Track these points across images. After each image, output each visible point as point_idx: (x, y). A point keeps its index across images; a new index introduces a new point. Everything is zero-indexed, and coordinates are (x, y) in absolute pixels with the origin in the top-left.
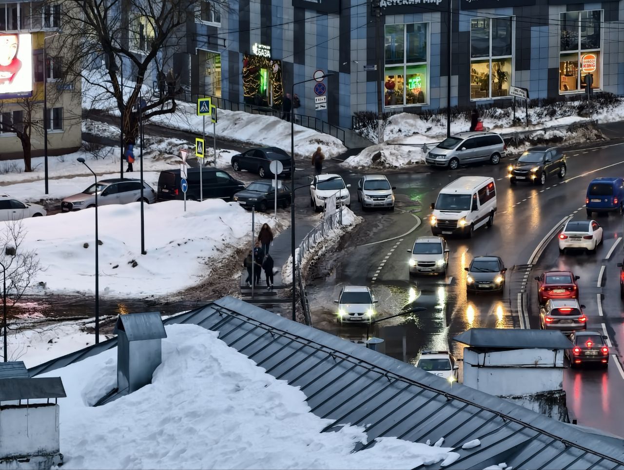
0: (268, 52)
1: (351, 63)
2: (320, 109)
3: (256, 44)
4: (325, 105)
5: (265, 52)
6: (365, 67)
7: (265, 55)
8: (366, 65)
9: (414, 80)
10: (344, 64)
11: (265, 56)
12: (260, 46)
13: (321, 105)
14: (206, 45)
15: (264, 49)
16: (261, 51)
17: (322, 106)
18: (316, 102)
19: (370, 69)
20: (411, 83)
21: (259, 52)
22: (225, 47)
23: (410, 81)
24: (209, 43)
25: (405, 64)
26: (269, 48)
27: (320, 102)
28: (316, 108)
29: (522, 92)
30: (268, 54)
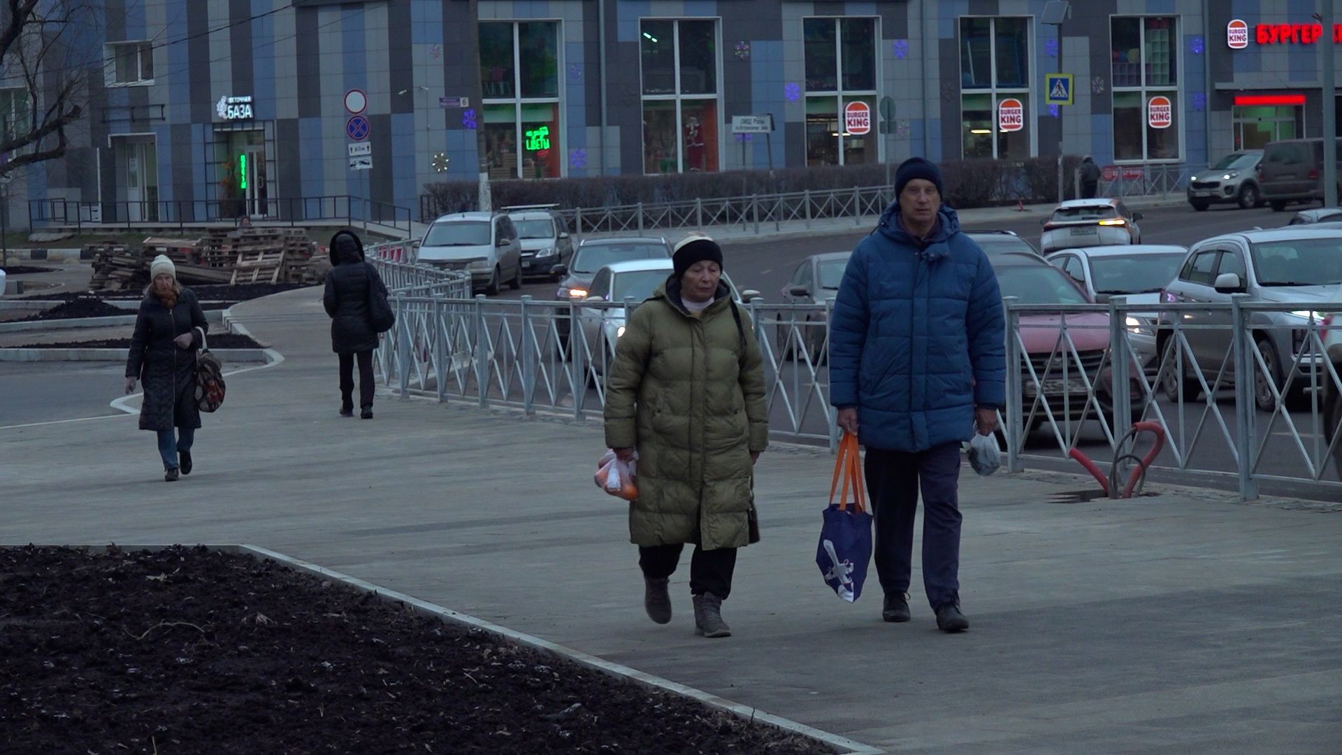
0: (248, 106)
1: (415, 90)
2: (359, 167)
3: (223, 100)
4: (369, 159)
5: (241, 109)
6: (441, 100)
7: (242, 114)
8: (443, 96)
9: (536, 133)
10: (401, 93)
11: (242, 117)
12: (231, 100)
13: (362, 159)
14: (128, 124)
15: (240, 104)
16: (233, 109)
17: (363, 163)
18: (351, 154)
19: (451, 104)
20: (530, 138)
21: (230, 112)
22: (164, 119)
23: (529, 134)
24: (133, 120)
25: (518, 100)
26: (248, 99)
27: (359, 153)
28: (352, 166)
29: (759, 122)
30: (248, 112)
